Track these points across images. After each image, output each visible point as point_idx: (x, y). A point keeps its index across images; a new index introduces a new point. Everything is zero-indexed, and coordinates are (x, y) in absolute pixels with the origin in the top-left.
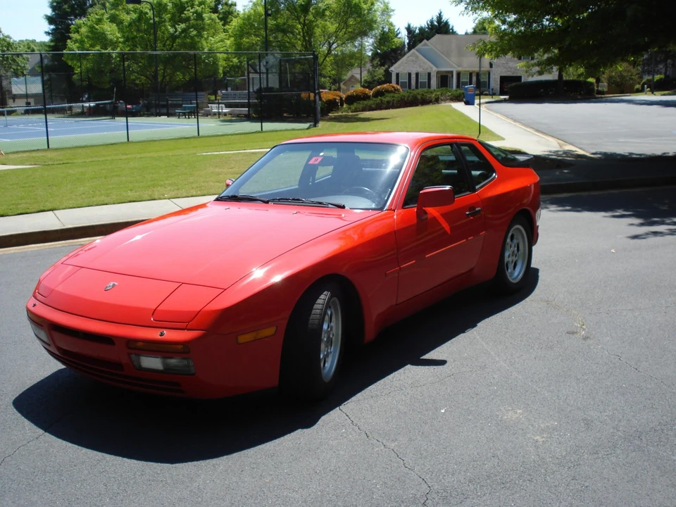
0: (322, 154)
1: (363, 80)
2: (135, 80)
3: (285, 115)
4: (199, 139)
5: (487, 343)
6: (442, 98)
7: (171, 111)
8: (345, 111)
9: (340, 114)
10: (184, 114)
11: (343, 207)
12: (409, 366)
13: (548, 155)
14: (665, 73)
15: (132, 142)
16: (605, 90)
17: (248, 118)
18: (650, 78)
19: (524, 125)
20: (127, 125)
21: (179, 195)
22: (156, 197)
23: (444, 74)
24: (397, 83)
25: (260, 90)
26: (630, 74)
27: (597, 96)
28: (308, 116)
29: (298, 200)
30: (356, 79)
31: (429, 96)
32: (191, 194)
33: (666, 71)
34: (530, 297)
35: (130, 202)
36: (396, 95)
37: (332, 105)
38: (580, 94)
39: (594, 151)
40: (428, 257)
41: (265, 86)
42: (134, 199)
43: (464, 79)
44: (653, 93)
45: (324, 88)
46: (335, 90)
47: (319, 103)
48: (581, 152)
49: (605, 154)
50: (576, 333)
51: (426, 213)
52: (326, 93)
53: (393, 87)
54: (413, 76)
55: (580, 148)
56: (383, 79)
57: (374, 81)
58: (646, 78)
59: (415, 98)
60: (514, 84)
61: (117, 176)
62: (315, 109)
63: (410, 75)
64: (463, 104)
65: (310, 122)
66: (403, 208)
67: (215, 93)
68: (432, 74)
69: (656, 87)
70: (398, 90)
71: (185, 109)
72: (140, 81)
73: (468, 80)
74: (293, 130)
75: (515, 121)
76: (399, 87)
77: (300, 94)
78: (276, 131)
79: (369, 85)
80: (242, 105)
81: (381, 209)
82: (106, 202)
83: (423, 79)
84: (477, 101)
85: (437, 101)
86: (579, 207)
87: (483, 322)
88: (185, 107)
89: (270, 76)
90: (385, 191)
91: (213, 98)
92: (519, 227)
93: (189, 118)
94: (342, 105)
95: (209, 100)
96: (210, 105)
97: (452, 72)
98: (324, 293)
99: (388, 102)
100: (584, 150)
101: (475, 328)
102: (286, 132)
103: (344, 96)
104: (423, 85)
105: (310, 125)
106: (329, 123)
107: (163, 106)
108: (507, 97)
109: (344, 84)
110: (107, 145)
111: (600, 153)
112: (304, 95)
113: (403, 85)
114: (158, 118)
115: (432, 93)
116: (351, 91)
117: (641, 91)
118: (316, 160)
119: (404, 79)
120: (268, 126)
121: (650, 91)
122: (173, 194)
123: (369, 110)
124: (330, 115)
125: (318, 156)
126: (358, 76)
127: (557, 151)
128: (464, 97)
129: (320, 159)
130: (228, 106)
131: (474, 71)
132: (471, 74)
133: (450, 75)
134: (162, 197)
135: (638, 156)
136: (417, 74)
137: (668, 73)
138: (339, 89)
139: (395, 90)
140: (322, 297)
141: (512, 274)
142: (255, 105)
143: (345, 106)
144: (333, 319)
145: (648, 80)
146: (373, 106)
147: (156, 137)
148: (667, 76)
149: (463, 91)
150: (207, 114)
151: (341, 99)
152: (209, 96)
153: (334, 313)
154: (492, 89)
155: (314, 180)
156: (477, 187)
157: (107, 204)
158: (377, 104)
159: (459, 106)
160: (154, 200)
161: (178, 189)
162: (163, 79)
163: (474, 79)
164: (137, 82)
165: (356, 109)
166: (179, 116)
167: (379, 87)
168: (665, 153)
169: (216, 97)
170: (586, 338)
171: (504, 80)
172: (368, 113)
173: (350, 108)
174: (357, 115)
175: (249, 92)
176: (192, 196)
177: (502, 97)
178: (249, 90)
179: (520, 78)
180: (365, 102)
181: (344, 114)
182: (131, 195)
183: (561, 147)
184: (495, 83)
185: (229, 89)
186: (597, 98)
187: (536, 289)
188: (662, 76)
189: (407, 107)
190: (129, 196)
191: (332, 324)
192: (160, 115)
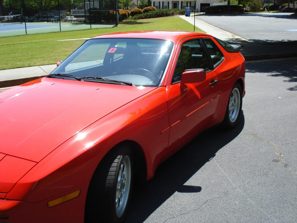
0: (116, 46)
1: (138, 5)
2: (32, 5)
3: (102, 21)
4: (60, 33)
5: (225, 171)
6: (175, 13)
7: (49, 19)
8: (130, 19)
9: (128, 20)
10: (55, 21)
11: (131, 85)
12: (176, 193)
13: (228, 41)
14: (274, 3)
15: (28, 35)
16: (249, 10)
17: (85, 22)
18: (267, 5)
19: (214, 26)
20: (26, 26)
21: (44, 64)
22: (32, 65)
23: (175, 2)
24: (154, 6)
25: (90, 9)
26: (258, 3)
27: (245, 13)
28: (113, 21)
29: (100, 78)
30: (135, 4)
31: (169, 12)
32: (50, 63)
33: (274, 2)
34: (243, 131)
35: (18, 68)
36: (154, 12)
37: (124, 17)
38: (237, 12)
39: (249, 39)
40: (188, 116)
41: (93, 7)
42: (20, 66)
43: (184, 5)
44: (269, 12)
45: (121, 9)
46: (125, 9)
47: (118, 15)
48: (244, 39)
49: (254, 40)
50: (279, 161)
51: (186, 87)
52: (121, 11)
53: (153, 8)
54: (161, 3)
55: (243, 37)
56: (147, 4)
57: (143, 5)
58: (265, 5)
59: (163, 13)
60: (207, 7)
61: (14, 53)
62: (116, 18)
63: (160, 2)
64: (185, 16)
65: (114, 24)
66: (171, 84)
67: (70, 11)
68: (170, 2)
69: (270, 9)
70: (155, 9)
71: (55, 18)
72: (35, 5)
73: (186, 5)
74: (106, 28)
75: (210, 24)
76: (155, 8)
77: (109, 11)
78: (98, 29)
79: (141, 7)
80: (82, 17)
81: (157, 86)
82: (5, 68)
83: (166, 4)
84: (191, 15)
85: (173, 14)
86: (253, 70)
87: (219, 151)
88: (55, 17)
89: (95, 2)
90: (159, 73)
91: (68, 13)
92: (236, 89)
93: (57, 23)
94: (129, 16)
95: (67, 14)
96: (67, 16)
97: (179, 1)
98: (118, 157)
99: (150, 15)
100: (244, 38)
101: (215, 157)
102: (103, 29)
103: (130, 12)
104: (166, 7)
105: (114, 26)
106: (123, 25)
107: (45, 17)
108: (204, 13)
109: (130, 7)
110: (16, 36)
111: (252, 40)
112: (111, 11)
113: (157, 7)
114: (43, 23)
115: (170, 10)
116: (133, 10)
117: (263, 10)
118: (113, 50)
119: (157, 4)
120: (94, 26)
121: (267, 11)
122: (41, 63)
123: (142, 19)
124: (123, 21)
125: (114, 47)
126: (136, 3)
127: (232, 39)
128: (185, 13)
129: (115, 49)
130: (75, 17)
131: (189, 1)
132: (187, 2)
133: (178, 3)
134: (35, 65)
135: (270, 42)
136: (163, 2)
137: (275, 3)
138: (127, 9)
139: (153, 9)
140: (116, 160)
141: (231, 117)
142: (88, 16)
143: (130, 17)
144: (125, 169)
145: (266, 6)
146: (143, 17)
147: (39, 32)
148: (275, 4)
149: (184, 10)
150: (66, 21)
151: (128, 13)
152: (67, 12)
153: (125, 165)
154: (197, 9)
155: (113, 60)
156: (215, 66)
157: (5, 69)
158: (145, 16)
159: (183, 17)
160: (31, 66)
161: (44, 60)
162: (45, 4)
163: (189, 4)
164: (33, 6)
165: (135, 18)
166: (52, 22)
167: (146, 8)
168: (283, 40)
169: (70, 13)
170: (286, 166)
171: (202, 5)
172: (141, 20)
173: (132, 18)
174: (136, 21)
175: (85, 10)
176: (51, 64)
177: (202, 13)
178: (85, 9)
179: (209, 4)
180: (140, 15)
181: (130, 20)
182: (19, 64)
183: (233, 36)
184: (198, 7)
185: (76, 9)
186: (246, 14)
187: (245, 125)
188: (273, 4)
189: (159, 17)
190: (17, 65)
191: (124, 173)
192: (43, 21)
